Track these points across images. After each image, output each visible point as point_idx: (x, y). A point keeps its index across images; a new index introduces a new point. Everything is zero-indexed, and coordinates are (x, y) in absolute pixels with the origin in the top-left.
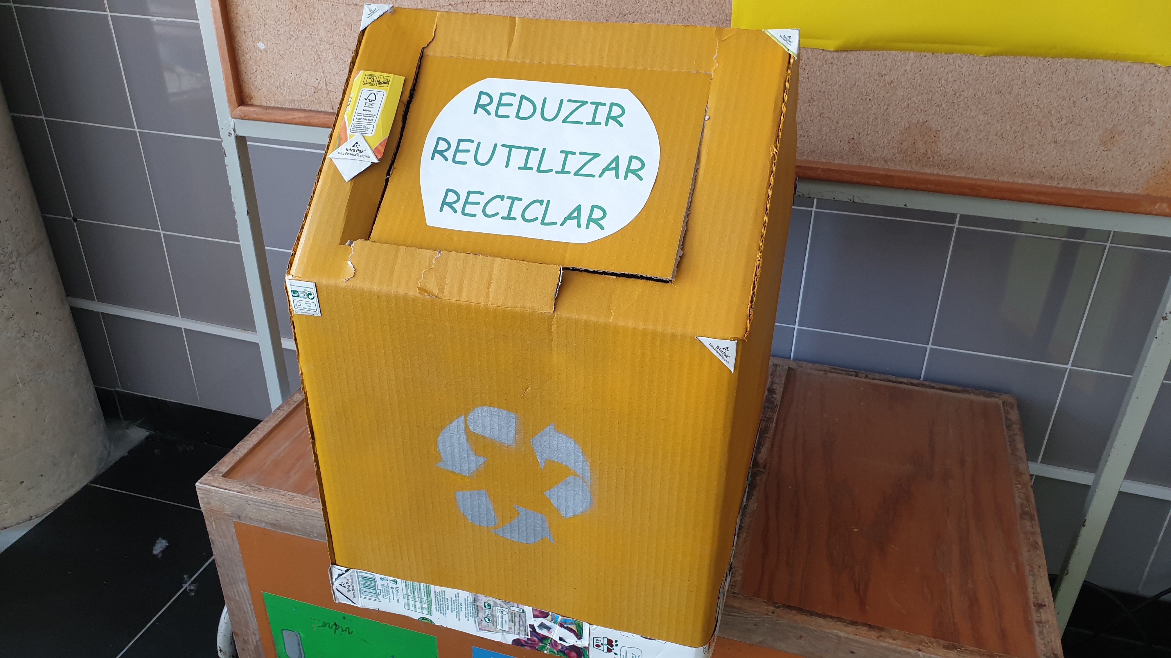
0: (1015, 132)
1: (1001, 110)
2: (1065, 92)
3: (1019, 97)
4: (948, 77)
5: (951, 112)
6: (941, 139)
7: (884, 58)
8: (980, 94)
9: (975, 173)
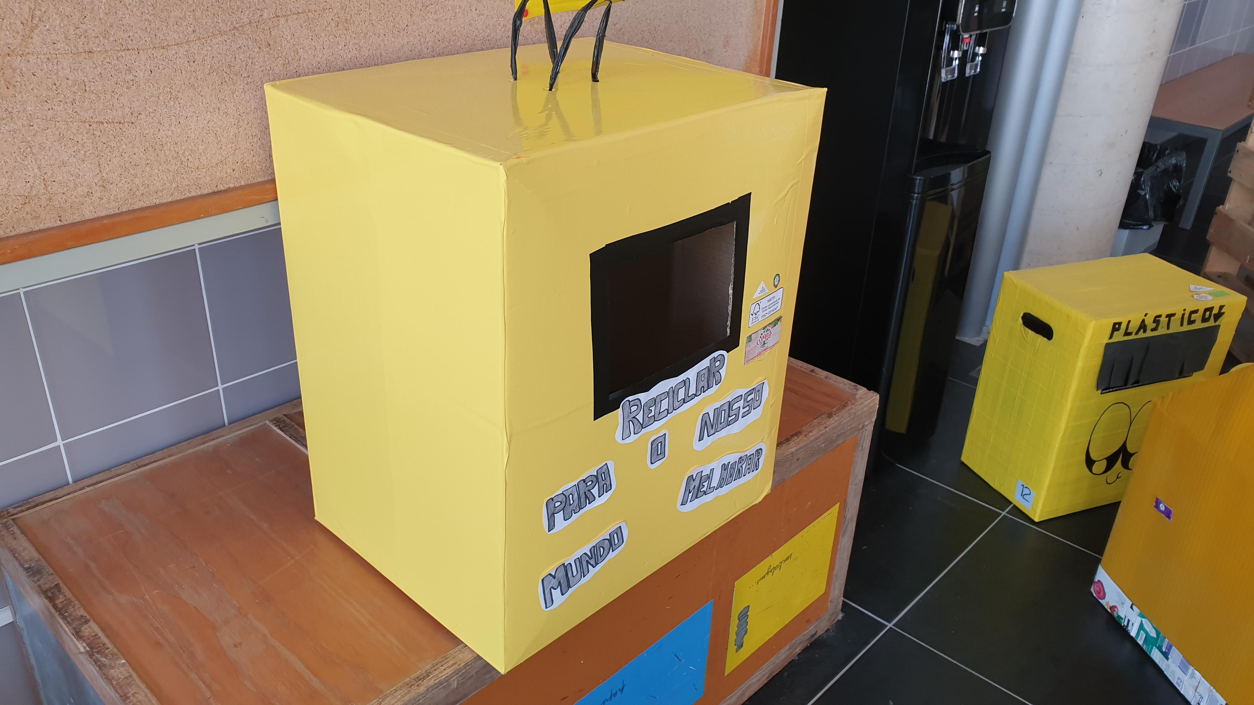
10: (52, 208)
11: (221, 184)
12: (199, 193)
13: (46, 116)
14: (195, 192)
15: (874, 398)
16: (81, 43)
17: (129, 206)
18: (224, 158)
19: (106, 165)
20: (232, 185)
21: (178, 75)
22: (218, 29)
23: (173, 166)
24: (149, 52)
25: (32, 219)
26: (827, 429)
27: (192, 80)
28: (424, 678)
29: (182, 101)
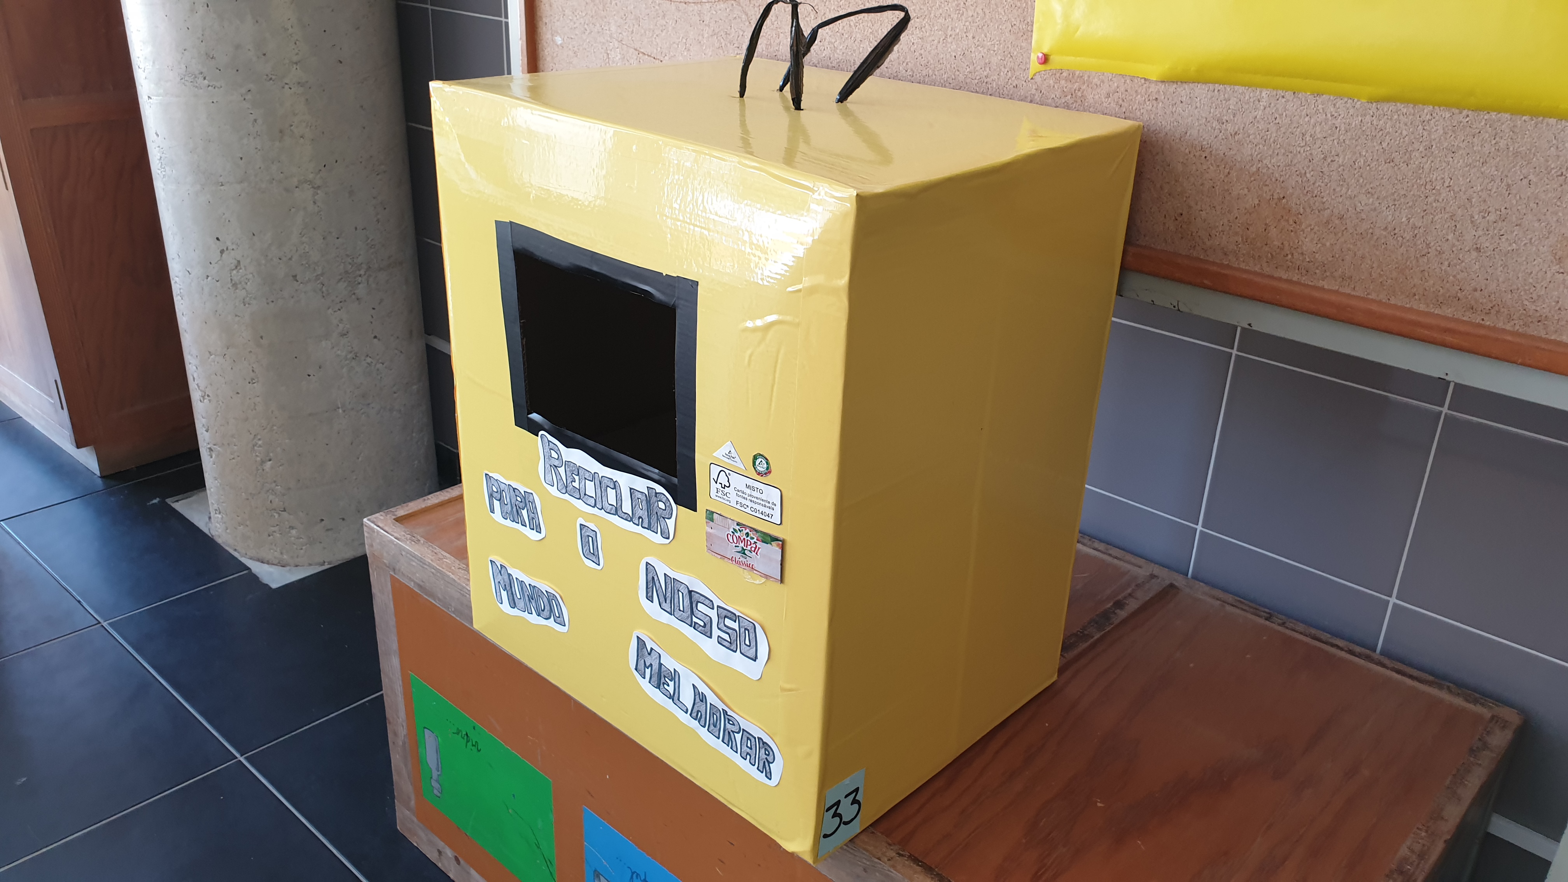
0: (1414, 227)
1: (1394, 190)
2: (1494, 169)
3: (1421, 171)
4: (1315, 132)
5: (1319, 186)
6: (1303, 227)
7: (1226, 96)
8: (1362, 161)
9: (1353, 286)
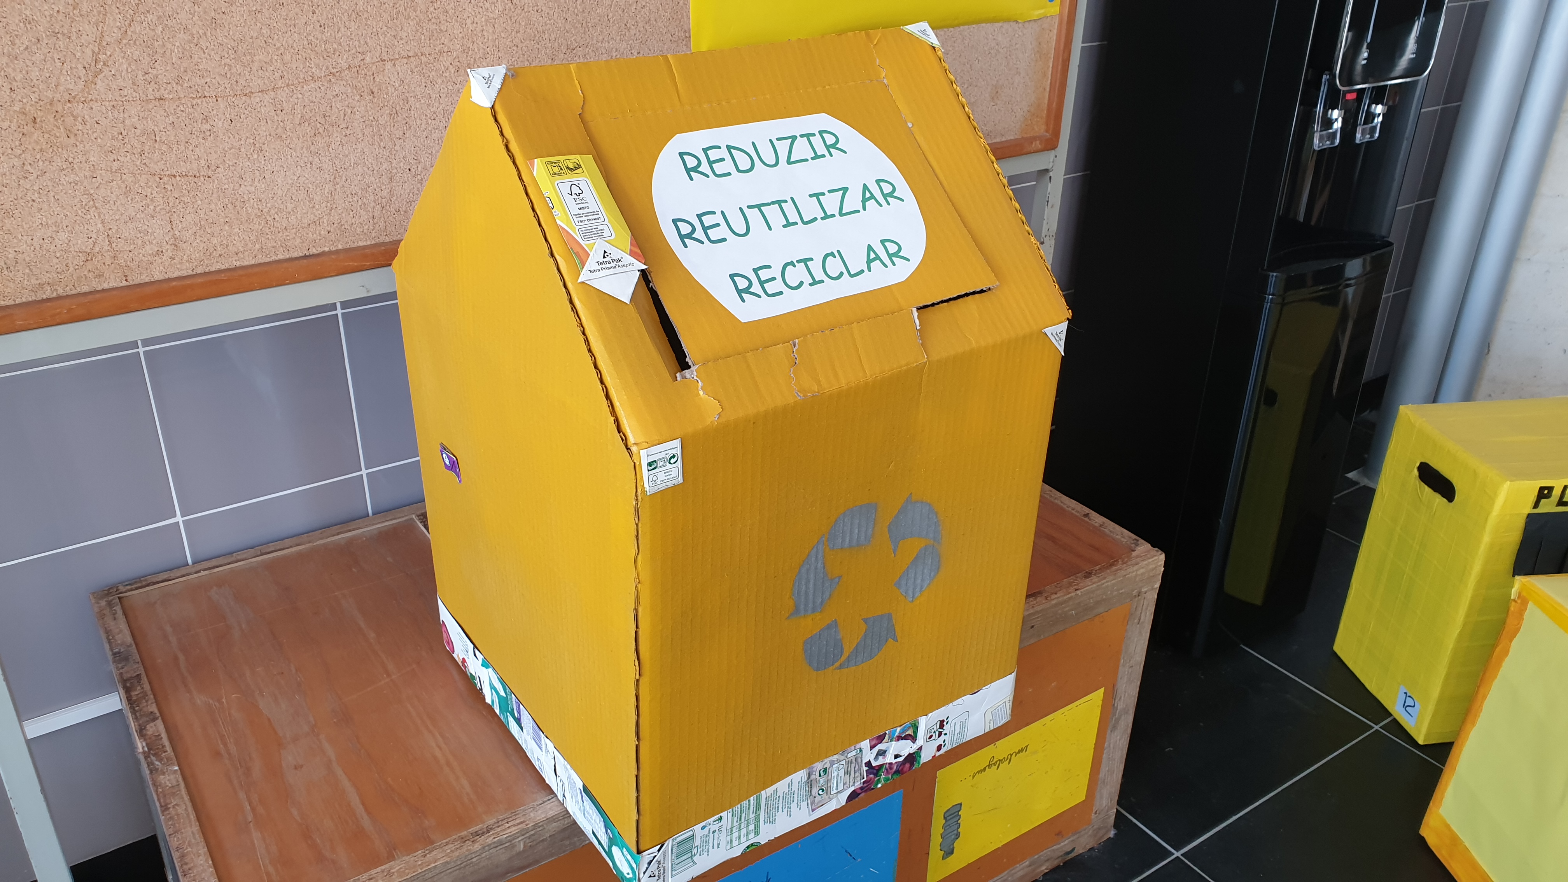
10: (118, 267)
11: (314, 247)
12: (288, 256)
13: (111, 167)
14: (283, 255)
15: (1156, 558)
16: (151, 90)
17: (204, 267)
18: (316, 219)
19: (178, 222)
20: (327, 249)
21: (263, 124)
22: (311, 74)
23: (257, 226)
24: (229, 100)
25: (95, 278)
26: (1078, 592)
27: (280, 130)
28: (483, 834)
29: (267, 154)
